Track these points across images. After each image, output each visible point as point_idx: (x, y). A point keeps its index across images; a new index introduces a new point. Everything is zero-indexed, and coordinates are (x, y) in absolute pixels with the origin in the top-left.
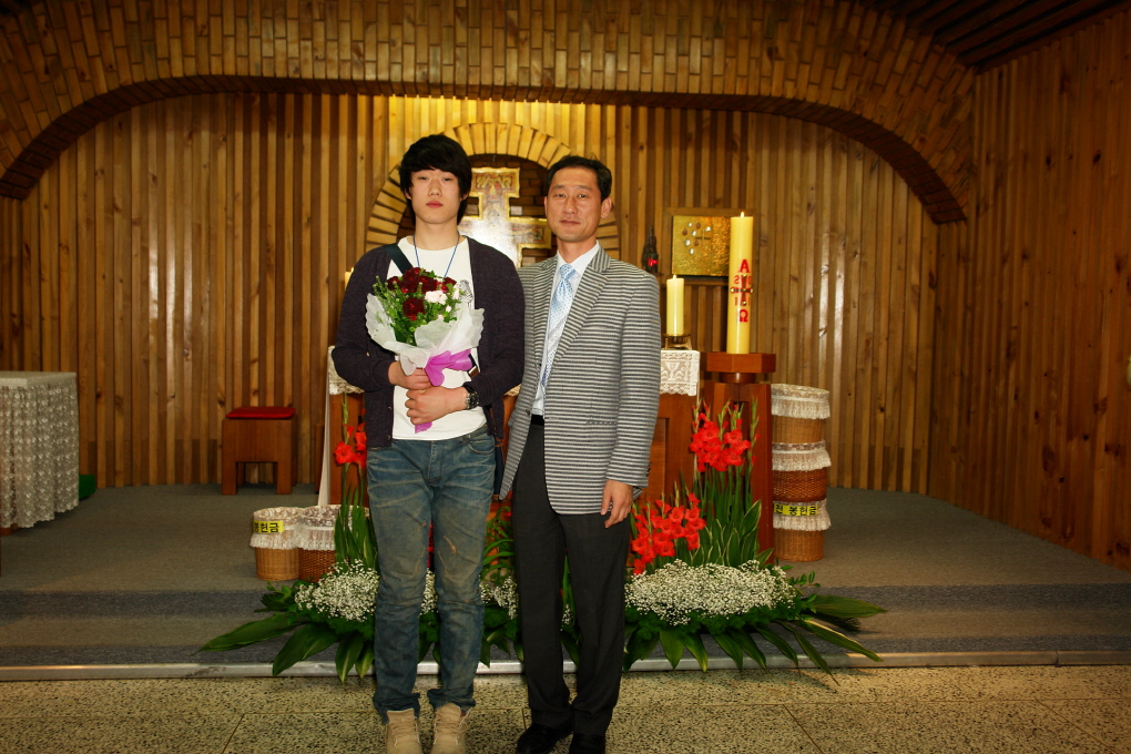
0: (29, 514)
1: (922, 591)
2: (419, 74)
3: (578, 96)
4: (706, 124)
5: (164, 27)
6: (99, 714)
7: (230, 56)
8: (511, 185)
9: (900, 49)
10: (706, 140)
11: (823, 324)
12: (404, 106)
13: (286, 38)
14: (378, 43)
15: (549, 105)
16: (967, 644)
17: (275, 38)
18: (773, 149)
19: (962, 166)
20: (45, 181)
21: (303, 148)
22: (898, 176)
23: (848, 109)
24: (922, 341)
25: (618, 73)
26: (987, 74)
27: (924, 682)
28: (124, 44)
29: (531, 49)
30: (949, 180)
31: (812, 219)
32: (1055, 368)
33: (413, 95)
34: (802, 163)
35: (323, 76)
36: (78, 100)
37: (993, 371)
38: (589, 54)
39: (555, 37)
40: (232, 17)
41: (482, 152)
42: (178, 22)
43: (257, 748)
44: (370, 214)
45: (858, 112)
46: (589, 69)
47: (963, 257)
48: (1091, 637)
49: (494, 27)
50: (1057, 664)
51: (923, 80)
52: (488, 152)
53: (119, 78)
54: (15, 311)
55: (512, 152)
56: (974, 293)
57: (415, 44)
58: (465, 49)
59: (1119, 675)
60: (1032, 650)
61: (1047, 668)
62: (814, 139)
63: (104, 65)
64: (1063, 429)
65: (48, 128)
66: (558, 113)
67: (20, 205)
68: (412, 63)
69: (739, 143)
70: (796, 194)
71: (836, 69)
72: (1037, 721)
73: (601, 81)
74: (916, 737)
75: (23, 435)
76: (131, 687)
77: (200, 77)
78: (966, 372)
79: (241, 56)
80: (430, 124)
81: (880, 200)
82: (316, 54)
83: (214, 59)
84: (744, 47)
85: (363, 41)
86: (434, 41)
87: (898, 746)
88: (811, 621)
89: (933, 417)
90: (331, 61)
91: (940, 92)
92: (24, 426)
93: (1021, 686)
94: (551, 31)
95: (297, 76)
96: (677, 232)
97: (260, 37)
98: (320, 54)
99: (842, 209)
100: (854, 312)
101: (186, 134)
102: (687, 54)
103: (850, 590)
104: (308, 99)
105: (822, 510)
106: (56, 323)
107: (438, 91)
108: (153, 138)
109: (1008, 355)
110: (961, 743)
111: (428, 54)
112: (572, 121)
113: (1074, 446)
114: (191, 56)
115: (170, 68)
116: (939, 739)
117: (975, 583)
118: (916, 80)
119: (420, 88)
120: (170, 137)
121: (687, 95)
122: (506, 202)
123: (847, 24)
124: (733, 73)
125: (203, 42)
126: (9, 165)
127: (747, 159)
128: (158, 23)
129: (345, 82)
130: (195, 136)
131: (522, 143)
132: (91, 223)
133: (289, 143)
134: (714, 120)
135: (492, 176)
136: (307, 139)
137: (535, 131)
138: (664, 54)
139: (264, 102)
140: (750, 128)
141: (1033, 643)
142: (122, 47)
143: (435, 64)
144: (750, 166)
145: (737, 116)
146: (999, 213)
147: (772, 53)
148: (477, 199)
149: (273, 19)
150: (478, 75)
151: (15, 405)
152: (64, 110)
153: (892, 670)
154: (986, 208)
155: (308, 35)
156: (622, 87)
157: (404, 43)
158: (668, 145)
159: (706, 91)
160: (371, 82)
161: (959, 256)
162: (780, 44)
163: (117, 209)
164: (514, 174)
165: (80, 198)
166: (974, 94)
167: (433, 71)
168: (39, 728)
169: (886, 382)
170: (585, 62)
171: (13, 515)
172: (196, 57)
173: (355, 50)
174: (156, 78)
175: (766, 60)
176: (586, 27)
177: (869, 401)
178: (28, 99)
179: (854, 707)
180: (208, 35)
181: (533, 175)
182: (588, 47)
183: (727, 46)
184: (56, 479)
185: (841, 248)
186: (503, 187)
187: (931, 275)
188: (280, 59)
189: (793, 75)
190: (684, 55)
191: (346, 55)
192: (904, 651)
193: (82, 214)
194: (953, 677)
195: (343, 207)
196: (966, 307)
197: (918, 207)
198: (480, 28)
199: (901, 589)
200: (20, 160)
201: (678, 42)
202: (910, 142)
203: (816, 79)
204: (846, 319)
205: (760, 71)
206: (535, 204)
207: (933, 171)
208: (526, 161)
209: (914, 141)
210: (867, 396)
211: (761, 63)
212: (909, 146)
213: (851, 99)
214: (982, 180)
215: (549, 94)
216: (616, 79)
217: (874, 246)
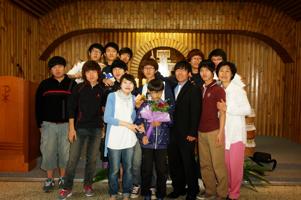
2: (144, 26)
3: (186, 31)
4: (220, 37)
5: (80, 17)
7: (96, 24)
8: (168, 54)
9: (274, 16)
10: (220, 42)
11: (252, 90)
12: (140, 34)
13: (110, 18)
14: (134, 19)
15: (178, 34)
16: (296, 180)
17: (108, 19)
18: (239, 44)
19: (292, 47)
22: (274, 51)
23: (260, 33)
24: (280, 95)
25: (196, 25)
26: (299, 22)
27: (283, 190)
28: (71, 21)
29: (173, 19)
30: (289, 51)
31: (249, 62)
33: (142, 32)
34: (246, 47)
35: (120, 28)
36: (60, 36)
38: (189, 20)
39: (180, 16)
40: (97, 14)
41: (160, 46)
42: (84, 15)
45: (262, 33)
46: (189, 24)
49: (164, 14)
51: (281, 24)
52: (162, 46)
53: (69, 30)
55: (168, 46)
56: (296, 82)
57: (143, 19)
58: (156, 20)
62: (250, 41)
63: (66, 27)
65: (52, 43)
66: (180, 36)
67: (46, 62)
68: (142, 24)
69: (229, 42)
70: (245, 56)
71: (256, 22)
73: (192, 27)
77: (89, 29)
78: (294, 104)
79: (99, 23)
80: (147, 39)
81: (268, 57)
82: (118, 22)
83: (92, 24)
84: (230, 17)
85: (130, 19)
88: (250, 172)
89: (284, 116)
90: (122, 24)
91: (286, 27)
94: (179, 14)
95: (113, 28)
97: (104, 18)
98: (119, 22)
99: (258, 59)
100: (261, 87)
101: (85, 43)
102: (215, 19)
104: (116, 34)
105: (253, 141)
107: (149, 31)
108: (77, 45)
111: (147, 21)
112: (184, 38)
114: (87, 24)
115: (82, 27)
117: (297, 163)
118: (279, 24)
119: (145, 30)
120: (81, 44)
121: (215, 30)
122: (167, 59)
123: (259, 9)
124: (228, 24)
125: (90, 20)
126: (43, 52)
127: (231, 46)
128: (79, 16)
129: (125, 29)
130: (87, 44)
131: (171, 44)
134: (222, 36)
135: (163, 52)
137: (174, 40)
138: (209, 19)
139: (105, 35)
140: (232, 38)
142: (70, 22)
143: (148, 24)
144: (232, 48)
145: (228, 35)
147: (238, 18)
148: (159, 58)
149: (107, 14)
150: (159, 27)
152: (56, 38)
153: (274, 186)
154: (299, 59)
155: (116, 17)
156: (198, 28)
157: (141, 19)
158: (210, 43)
159: (220, 29)
160: (132, 29)
161: (291, 72)
162: (241, 16)
163: (69, 63)
164: (169, 51)
166: (296, 27)
167: (148, 26)
169: (270, 106)
170: (188, 22)
172: (88, 24)
173: (128, 21)
174: (78, 30)
175: (237, 20)
176: (188, 13)
177: (265, 111)
178: (48, 36)
179: (263, 196)
180: (91, 19)
181: (174, 52)
182: (188, 18)
183: (226, 17)
185: (257, 70)
186: (166, 55)
187: (283, 77)
188: (109, 24)
189: (244, 24)
190: (214, 20)
191: (126, 22)
192: (277, 181)
194: (292, 189)
196: (293, 86)
197: (280, 58)
198: (160, 14)
200: (46, 51)
201: (212, 16)
202: (277, 41)
203: (251, 25)
204: (259, 89)
205: (235, 23)
206: (174, 59)
207: (284, 49)
208: (172, 48)
209: (278, 41)
210: (265, 110)
211: (235, 21)
212: (277, 42)
213: (260, 30)
214: (298, 51)
215: (178, 31)
216: (196, 26)
217: (267, 69)
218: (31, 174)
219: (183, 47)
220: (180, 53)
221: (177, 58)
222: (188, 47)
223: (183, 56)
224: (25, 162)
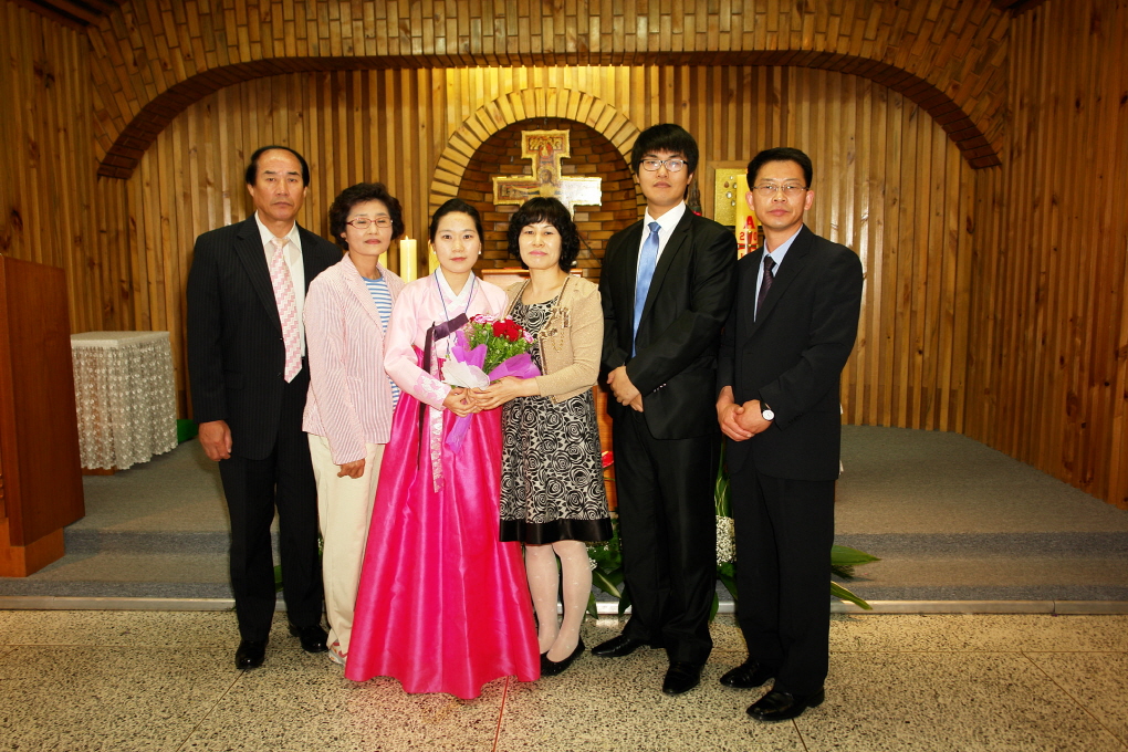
0: (125, 457)
1: (922, 538)
2: (462, 46)
4: (747, 80)
5: (233, 17)
6: (142, 644)
7: (290, 40)
8: (562, 145)
10: (747, 95)
12: (460, 76)
13: (339, 20)
14: (423, 19)
15: (595, 68)
16: (961, 593)
17: (330, 20)
18: (813, 101)
19: (997, 111)
20: (146, 161)
21: (370, 120)
22: (937, 125)
23: (879, 60)
24: (960, 284)
25: (650, 34)
26: (1022, 16)
27: (912, 631)
28: (198, 34)
29: (566, 16)
30: (983, 126)
31: (852, 168)
32: (1080, 314)
33: (462, 66)
34: (842, 114)
35: (374, 54)
36: (162, 88)
37: (1023, 316)
39: (589, 4)
40: (291, 4)
41: (533, 116)
42: (244, 12)
43: (262, 683)
44: (432, 179)
45: (889, 62)
46: (621, 32)
47: (998, 202)
48: (1090, 588)
50: (1054, 614)
51: (956, 26)
52: (539, 116)
53: (196, 66)
54: (124, 278)
55: (561, 115)
56: (1007, 238)
57: (457, 18)
58: (503, 20)
59: (1116, 626)
60: (1029, 599)
61: (1042, 617)
62: (853, 92)
63: (182, 55)
64: (1086, 374)
65: (139, 115)
66: (604, 75)
67: (125, 183)
68: (455, 36)
69: (779, 97)
70: (835, 145)
71: (867, 19)
72: (1015, 676)
73: (634, 43)
74: (885, 692)
75: (118, 390)
76: (177, 619)
77: (265, 61)
78: (999, 316)
79: (301, 39)
80: (484, 93)
81: (919, 148)
82: (367, 33)
83: (276, 43)
84: (774, 2)
85: (410, 18)
86: (474, 13)
87: (864, 700)
89: (969, 359)
90: (381, 38)
91: (974, 38)
92: (118, 382)
93: (1011, 636)
95: (351, 55)
96: (719, 185)
97: (317, 20)
98: (371, 32)
99: (881, 157)
100: (892, 257)
101: (266, 113)
102: (717, 13)
103: (851, 537)
104: (374, 75)
106: (161, 286)
107: (483, 62)
108: (238, 119)
109: (1037, 300)
110: (929, 698)
111: (470, 27)
112: (617, 83)
113: (1095, 390)
114: (257, 42)
115: (239, 54)
116: (908, 693)
117: (979, 530)
118: (949, 27)
119: (465, 59)
120: (253, 116)
121: (720, 53)
122: (558, 162)
124: (763, 29)
125: (266, 28)
126: (108, 149)
127: (788, 112)
128: (227, 13)
129: (394, 57)
130: (275, 114)
131: (570, 106)
132: (187, 196)
133: (358, 115)
134: (755, 76)
135: (542, 138)
136: (374, 111)
137: (582, 94)
138: (694, 14)
139: (334, 80)
140: (790, 82)
141: (1028, 593)
142: (197, 38)
143: (476, 36)
144: (790, 119)
145: (777, 70)
146: (1031, 158)
147: (802, 8)
148: (530, 160)
149: (327, 3)
150: (516, 45)
151: (109, 364)
152: (151, 99)
153: (883, 617)
154: (1019, 154)
155: (359, 15)
156: (655, 48)
157: (447, 17)
158: (710, 101)
159: (736, 48)
160: (418, 56)
161: (994, 202)
163: (209, 183)
164: (564, 135)
165: (177, 175)
166: (1010, 37)
167: (475, 43)
168: (88, 656)
169: (924, 326)
170: (618, 26)
171: (114, 458)
172: (261, 42)
173: (402, 26)
174: (227, 64)
175: (795, 12)
177: (907, 344)
178: (120, 89)
180: (271, 22)
181: (583, 135)
182: (620, 12)
183: (757, 2)
184: (152, 426)
185: (881, 199)
186: (554, 148)
187: (968, 220)
188: (335, 40)
189: (823, 29)
190: (714, 14)
191: (394, 32)
192: (897, 598)
193: (179, 189)
194: (943, 626)
195: (407, 172)
196: (1000, 252)
197: (957, 152)
199: (902, 536)
200: (118, 143)
201: (708, 2)
202: (943, 90)
203: (847, 31)
204: (885, 265)
205: (790, 26)
206: (587, 162)
207: (966, 117)
208: (575, 122)
209: (947, 88)
210: (905, 340)
211: (791, 18)
212: (942, 94)
213: (882, 48)
214: (1016, 125)
215: (587, 58)
216: (648, 41)
217: (913, 193)
218: (36, 585)
219: (615, 115)
220: (605, 138)
221: (597, 156)
222: (630, 116)
223: (616, 150)
224: (15, 541)
